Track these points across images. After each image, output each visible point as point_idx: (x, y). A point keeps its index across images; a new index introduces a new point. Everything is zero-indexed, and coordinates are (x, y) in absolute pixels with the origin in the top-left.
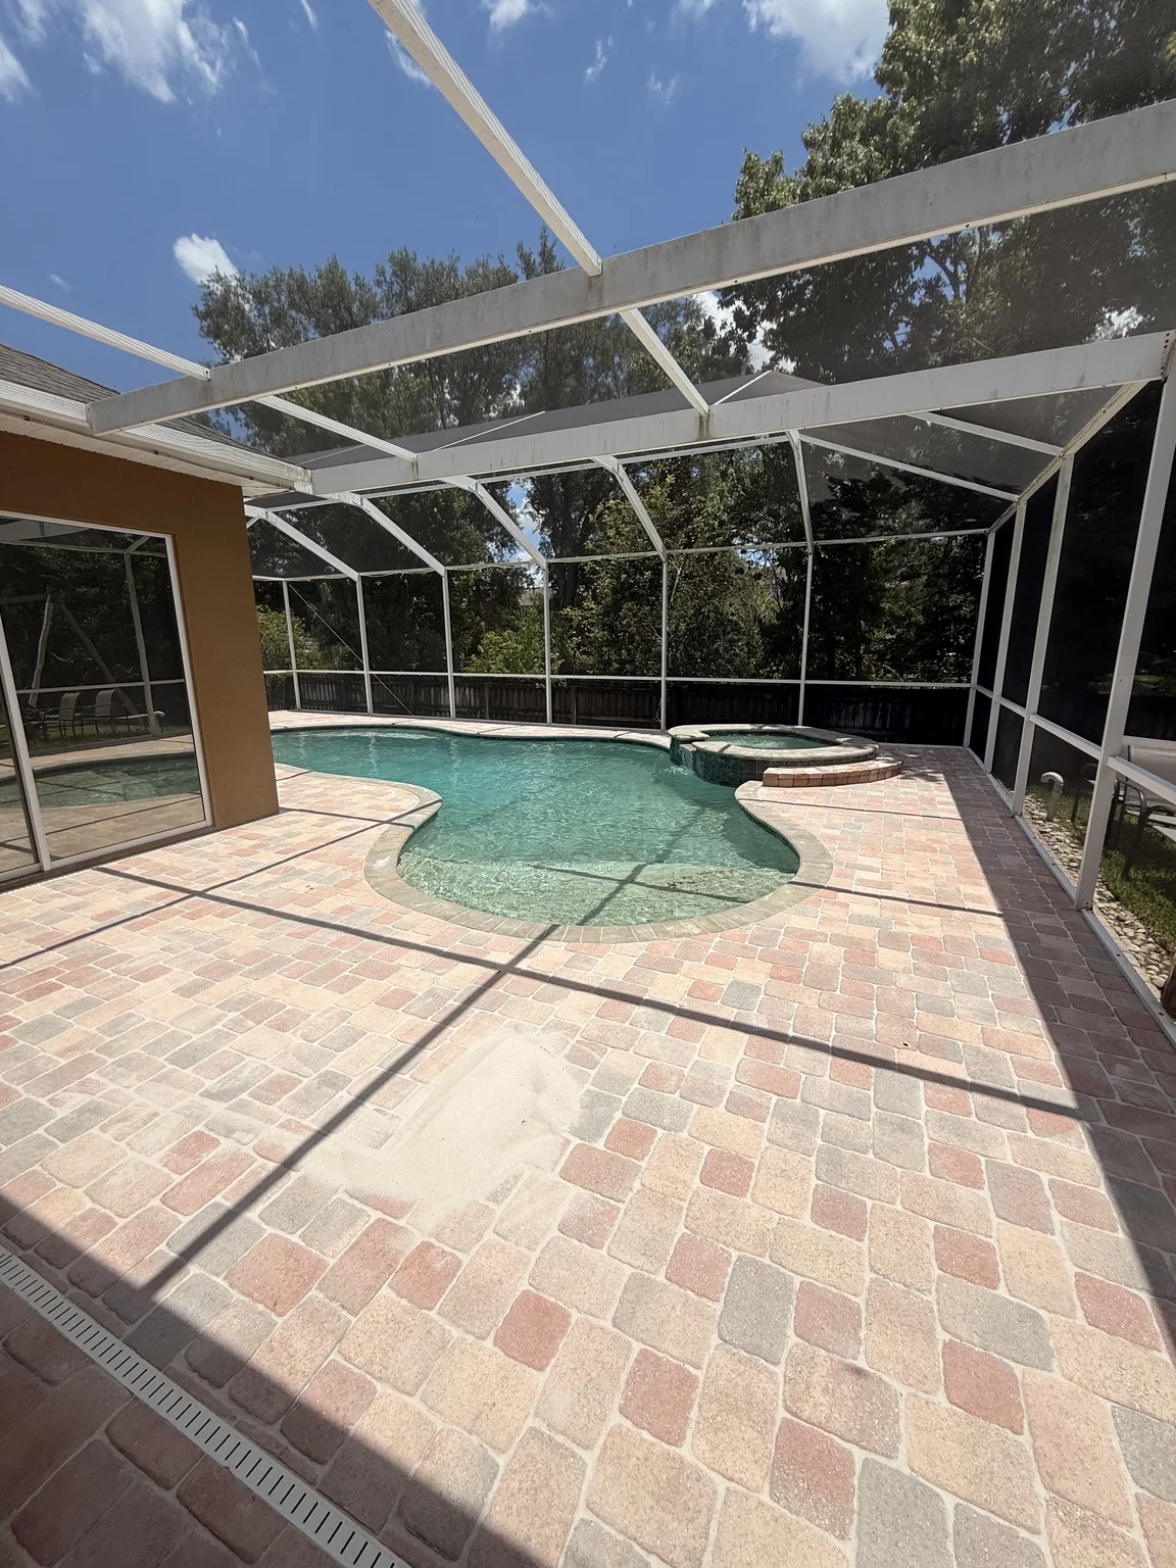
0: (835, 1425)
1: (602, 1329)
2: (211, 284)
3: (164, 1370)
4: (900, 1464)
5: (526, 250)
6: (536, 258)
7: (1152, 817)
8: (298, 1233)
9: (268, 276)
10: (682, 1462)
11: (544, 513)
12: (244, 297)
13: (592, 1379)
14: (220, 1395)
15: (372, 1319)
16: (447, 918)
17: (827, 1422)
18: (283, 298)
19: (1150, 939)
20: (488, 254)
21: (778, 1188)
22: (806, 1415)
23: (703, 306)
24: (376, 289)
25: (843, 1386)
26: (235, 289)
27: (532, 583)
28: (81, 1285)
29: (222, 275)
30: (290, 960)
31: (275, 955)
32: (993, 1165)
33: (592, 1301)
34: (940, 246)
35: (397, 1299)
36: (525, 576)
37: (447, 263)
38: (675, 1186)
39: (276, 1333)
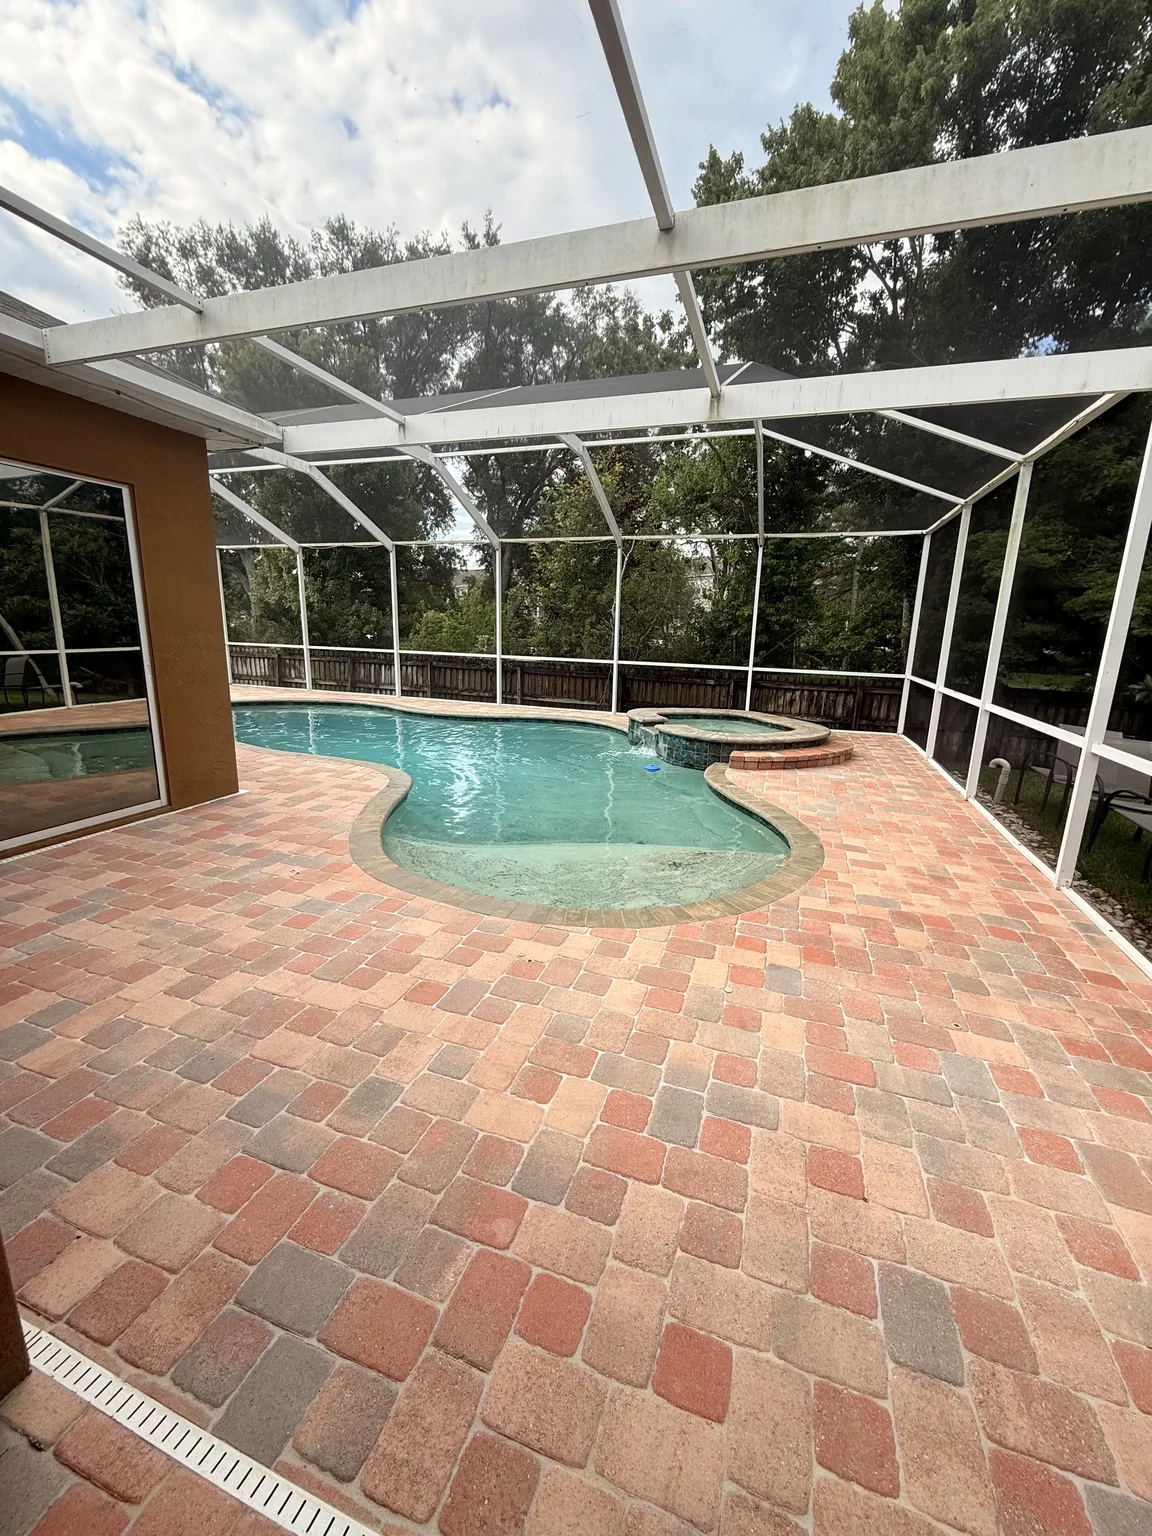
0: (1044, 1452)
1: (767, 1362)
2: (130, 232)
3: (273, 1467)
4: (1123, 1490)
5: (471, 231)
6: (481, 240)
7: (1113, 802)
8: (392, 1276)
9: (195, 229)
10: (906, 1515)
11: (478, 494)
12: (167, 251)
13: (777, 1425)
14: (352, 1491)
15: (508, 1375)
16: (457, 904)
17: (1035, 1448)
18: (210, 255)
19: (1129, 915)
20: (428, 232)
21: (892, 1185)
22: (1011, 1442)
23: (640, 303)
24: (310, 255)
25: (1035, 1404)
26: (157, 239)
27: (465, 564)
28: (140, 1363)
29: (144, 225)
30: (295, 954)
31: (276, 947)
32: (1087, 1148)
33: (746, 1330)
34: (881, 262)
35: (530, 1347)
36: (458, 557)
37: (386, 236)
38: (788, 1190)
39: (401, 1403)
